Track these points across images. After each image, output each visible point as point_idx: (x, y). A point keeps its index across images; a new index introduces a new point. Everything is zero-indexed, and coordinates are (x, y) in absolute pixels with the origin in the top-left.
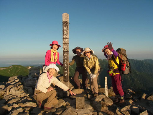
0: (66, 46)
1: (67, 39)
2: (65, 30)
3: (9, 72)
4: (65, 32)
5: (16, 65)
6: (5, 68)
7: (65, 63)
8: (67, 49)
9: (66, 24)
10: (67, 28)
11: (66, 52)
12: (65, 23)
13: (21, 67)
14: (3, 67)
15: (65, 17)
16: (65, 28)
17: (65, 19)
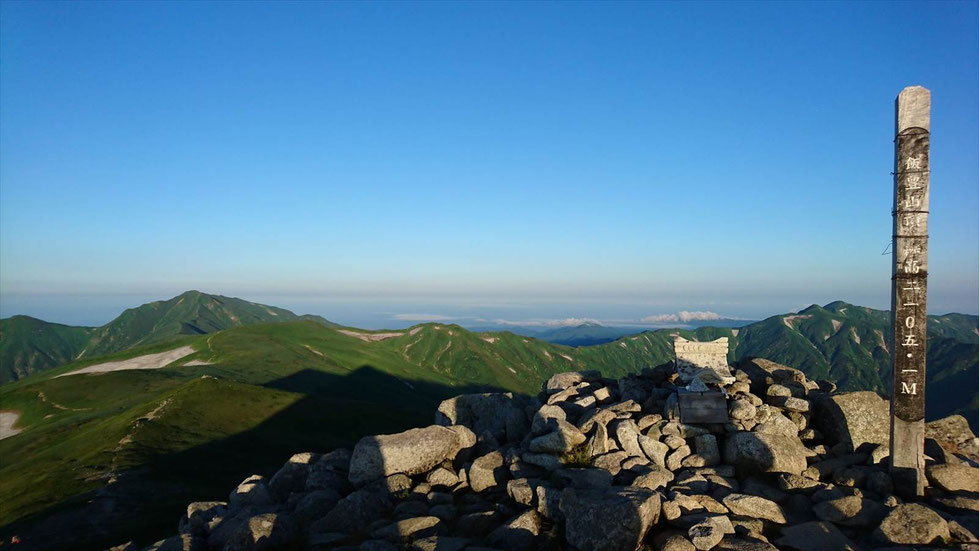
0: (916, 250)
1: (920, 217)
2: (913, 172)
3: (408, 353)
4: (913, 181)
5: (437, 325)
6: (390, 335)
7: (907, 329)
8: (919, 264)
9: (919, 142)
10: (926, 159)
11: (912, 276)
12: (914, 135)
13: (458, 335)
14: (382, 328)
15: (914, 108)
16: (913, 163)
17: (912, 120)
